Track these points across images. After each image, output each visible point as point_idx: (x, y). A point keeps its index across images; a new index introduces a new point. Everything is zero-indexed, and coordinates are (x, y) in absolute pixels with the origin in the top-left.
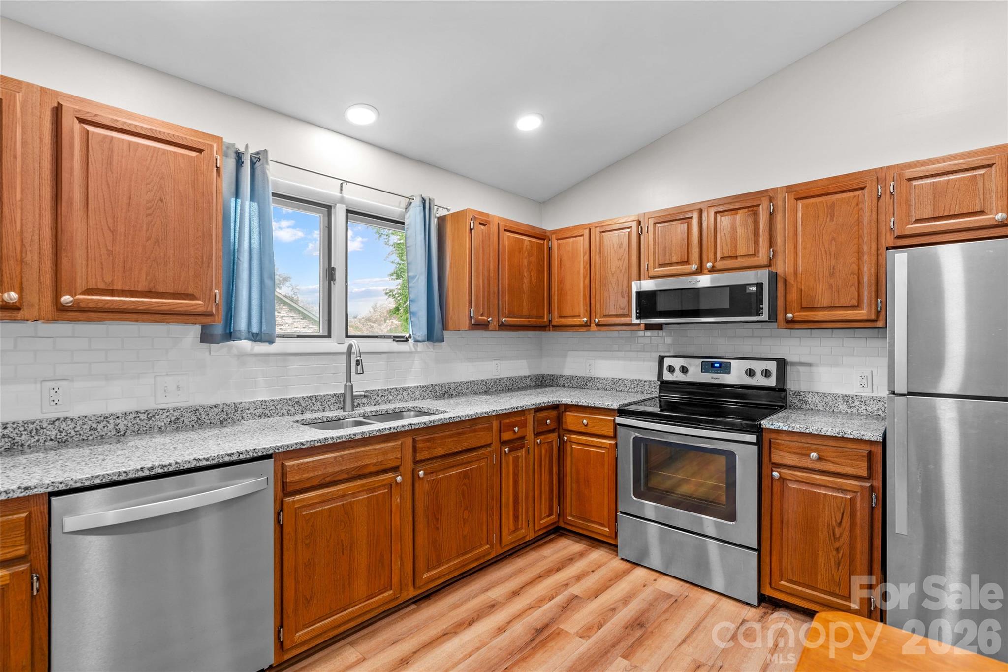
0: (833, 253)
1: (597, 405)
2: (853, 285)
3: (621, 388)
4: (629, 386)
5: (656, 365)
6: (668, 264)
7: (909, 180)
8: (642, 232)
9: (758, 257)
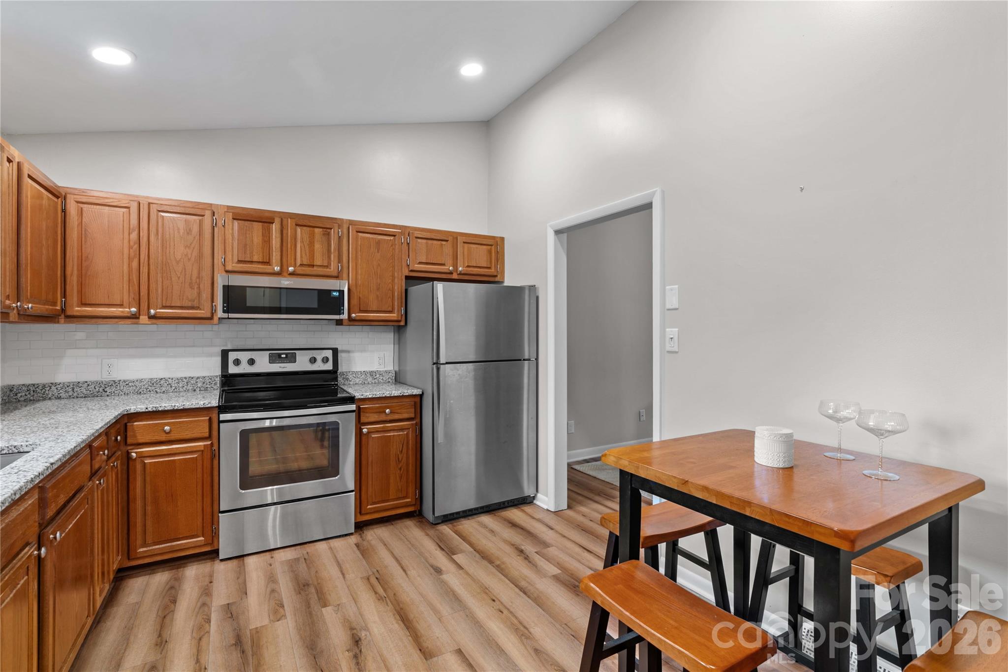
0: (379, 274)
1: (187, 407)
2: (389, 297)
3: (164, 389)
4: (176, 385)
5: (218, 360)
6: (249, 261)
7: (417, 238)
8: (216, 224)
9: (330, 269)
